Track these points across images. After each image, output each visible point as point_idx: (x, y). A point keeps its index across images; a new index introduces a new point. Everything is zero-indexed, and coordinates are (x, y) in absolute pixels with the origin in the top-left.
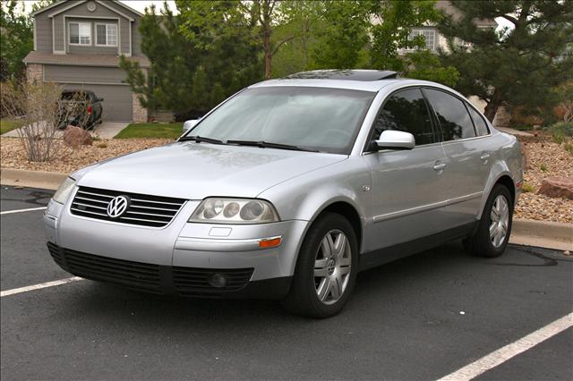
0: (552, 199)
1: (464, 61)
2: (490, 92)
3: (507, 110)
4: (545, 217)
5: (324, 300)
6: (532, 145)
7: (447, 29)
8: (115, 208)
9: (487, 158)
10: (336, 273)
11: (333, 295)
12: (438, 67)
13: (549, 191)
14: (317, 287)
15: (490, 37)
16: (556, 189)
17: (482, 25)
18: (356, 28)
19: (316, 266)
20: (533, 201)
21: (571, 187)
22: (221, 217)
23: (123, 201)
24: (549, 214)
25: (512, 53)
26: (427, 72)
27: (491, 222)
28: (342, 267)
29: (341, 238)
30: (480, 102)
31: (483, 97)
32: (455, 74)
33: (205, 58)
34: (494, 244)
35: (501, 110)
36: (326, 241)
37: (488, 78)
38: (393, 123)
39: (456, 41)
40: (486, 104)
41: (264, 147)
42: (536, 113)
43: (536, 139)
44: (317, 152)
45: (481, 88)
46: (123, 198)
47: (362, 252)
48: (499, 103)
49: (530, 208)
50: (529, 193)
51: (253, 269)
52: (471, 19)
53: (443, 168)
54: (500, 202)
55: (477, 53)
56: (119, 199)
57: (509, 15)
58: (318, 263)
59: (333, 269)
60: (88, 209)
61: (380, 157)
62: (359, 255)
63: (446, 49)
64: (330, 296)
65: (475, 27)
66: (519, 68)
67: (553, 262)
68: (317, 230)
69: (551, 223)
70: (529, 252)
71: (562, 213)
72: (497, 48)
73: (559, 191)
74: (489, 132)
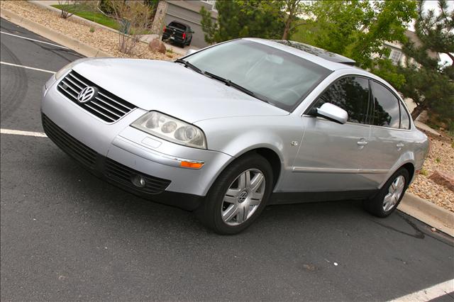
0: (437, 185)
1: (411, 74)
2: (421, 100)
3: (428, 114)
4: (428, 197)
5: (227, 221)
6: (436, 142)
7: (408, 50)
8: (84, 95)
9: (402, 147)
10: (246, 203)
11: (238, 219)
12: (394, 73)
13: (437, 179)
14: (224, 210)
15: (433, 64)
16: (442, 179)
17: (431, 55)
18: (348, 30)
19: (227, 193)
20: (423, 182)
21: (452, 181)
22: (157, 130)
23: (91, 92)
24: (431, 196)
25: (445, 79)
26: (385, 73)
27: (387, 193)
28: (252, 199)
29: (259, 177)
30: (413, 104)
31: (416, 101)
32: (403, 80)
33: (252, 23)
34: (384, 208)
35: (424, 112)
36: (244, 177)
37: (423, 90)
38: (343, 100)
39: (412, 61)
40: (416, 106)
41: (229, 85)
42: (445, 122)
43: (439, 138)
44: (267, 102)
45: (416, 95)
46: (93, 90)
47: (274, 191)
48: (424, 108)
49: (419, 187)
50: (423, 176)
51: (170, 181)
52: (426, 49)
53: (365, 145)
54: (399, 181)
55: (422, 72)
56: (90, 89)
57: (451, 54)
58: (230, 191)
59: (244, 199)
60: (68, 89)
61: (317, 122)
62: (272, 193)
63: (403, 64)
64: (234, 219)
65: (426, 55)
66: (446, 90)
67: (421, 235)
68: (237, 166)
69: (430, 203)
70: (407, 220)
71: (441, 198)
72: (436, 73)
73: (443, 181)
74: (410, 128)
